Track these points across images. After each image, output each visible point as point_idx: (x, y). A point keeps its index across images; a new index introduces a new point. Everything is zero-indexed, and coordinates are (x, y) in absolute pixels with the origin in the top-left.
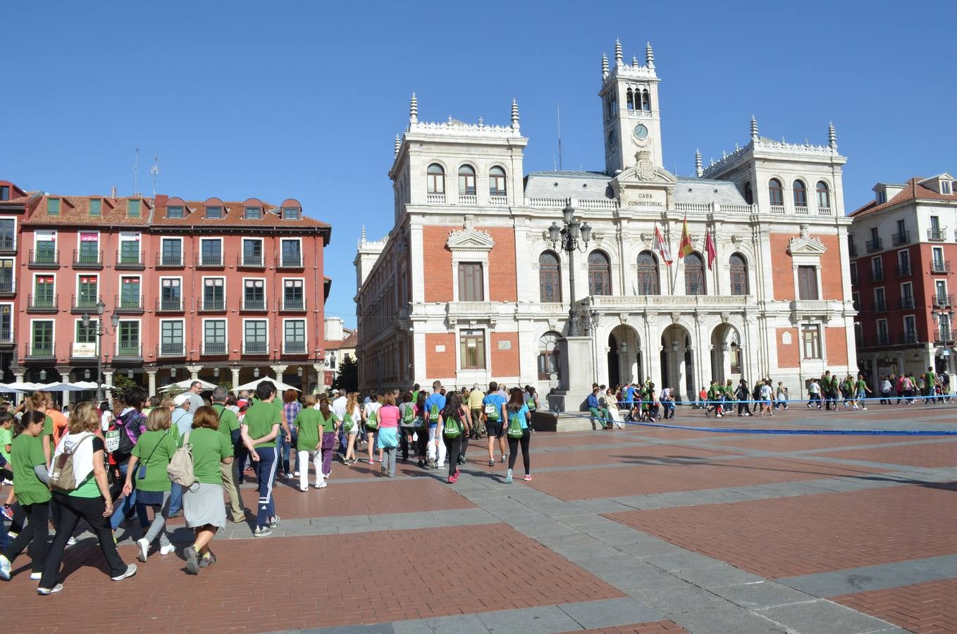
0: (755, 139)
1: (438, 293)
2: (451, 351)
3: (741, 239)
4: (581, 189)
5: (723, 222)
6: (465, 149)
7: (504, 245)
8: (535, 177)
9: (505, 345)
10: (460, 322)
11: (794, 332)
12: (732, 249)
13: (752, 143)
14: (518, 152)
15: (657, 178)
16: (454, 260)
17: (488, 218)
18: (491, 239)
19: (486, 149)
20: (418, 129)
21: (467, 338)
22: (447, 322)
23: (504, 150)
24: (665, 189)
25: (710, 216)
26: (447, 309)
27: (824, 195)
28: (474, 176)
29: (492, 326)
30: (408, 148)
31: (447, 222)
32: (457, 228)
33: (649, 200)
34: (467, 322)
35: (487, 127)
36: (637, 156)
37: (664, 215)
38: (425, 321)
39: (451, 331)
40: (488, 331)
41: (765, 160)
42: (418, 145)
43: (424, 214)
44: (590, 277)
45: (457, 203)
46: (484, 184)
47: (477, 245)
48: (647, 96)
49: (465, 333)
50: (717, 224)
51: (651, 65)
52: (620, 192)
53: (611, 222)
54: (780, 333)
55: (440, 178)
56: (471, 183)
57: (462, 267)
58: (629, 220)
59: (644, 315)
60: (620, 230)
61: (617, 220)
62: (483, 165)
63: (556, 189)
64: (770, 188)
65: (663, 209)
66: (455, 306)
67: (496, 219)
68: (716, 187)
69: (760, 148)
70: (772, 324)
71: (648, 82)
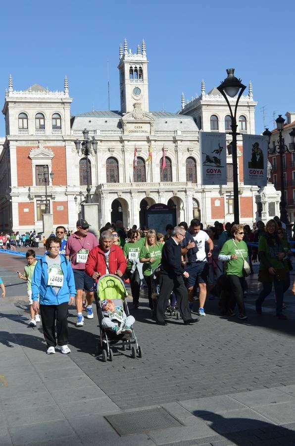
0: (204, 93)
1: (24, 181)
2: (32, 211)
3: (192, 149)
4: (104, 124)
5: (182, 141)
6: (38, 104)
7: (60, 156)
8: (79, 118)
9: (60, 208)
10: (36, 196)
11: (222, 200)
12: (188, 155)
13: (201, 96)
14: (67, 106)
15: (145, 117)
16: (33, 164)
17: (51, 142)
18: (52, 153)
19: (50, 104)
20: (13, 95)
21: (40, 204)
22: (29, 196)
23: (60, 104)
24: (150, 123)
25: (174, 138)
26: (29, 190)
27: (244, 123)
28: (44, 118)
29: (54, 198)
30: (8, 105)
31: (29, 144)
32: (34, 147)
33: (140, 129)
34: (40, 196)
35: (51, 93)
36: (134, 105)
37: (148, 138)
38: (18, 196)
39: (32, 201)
40: (51, 201)
41: (208, 105)
42: (13, 103)
43: (17, 141)
44: (107, 171)
45: (34, 134)
46: (49, 124)
47: (46, 157)
48: (141, 71)
49: (39, 202)
50: (178, 142)
51: (144, 53)
52: (124, 125)
53: (119, 142)
54: (213, 200)
55: (25, 121)
56: (42, 123)
57: (37, 168)
58: (129, 141)
59: (130, 193)
60: (124, 146)
61: (122, 141)
62: (49, 112)
63: (90, 124)
64: (211, 120)
65: (147, 134)
66: (33, 189)
67: (56, 142)
68: (182, 120)
69: (206, 99)
70: (209, 196)
71: (142, 63)
